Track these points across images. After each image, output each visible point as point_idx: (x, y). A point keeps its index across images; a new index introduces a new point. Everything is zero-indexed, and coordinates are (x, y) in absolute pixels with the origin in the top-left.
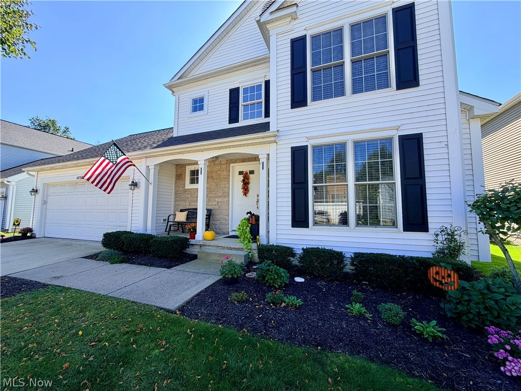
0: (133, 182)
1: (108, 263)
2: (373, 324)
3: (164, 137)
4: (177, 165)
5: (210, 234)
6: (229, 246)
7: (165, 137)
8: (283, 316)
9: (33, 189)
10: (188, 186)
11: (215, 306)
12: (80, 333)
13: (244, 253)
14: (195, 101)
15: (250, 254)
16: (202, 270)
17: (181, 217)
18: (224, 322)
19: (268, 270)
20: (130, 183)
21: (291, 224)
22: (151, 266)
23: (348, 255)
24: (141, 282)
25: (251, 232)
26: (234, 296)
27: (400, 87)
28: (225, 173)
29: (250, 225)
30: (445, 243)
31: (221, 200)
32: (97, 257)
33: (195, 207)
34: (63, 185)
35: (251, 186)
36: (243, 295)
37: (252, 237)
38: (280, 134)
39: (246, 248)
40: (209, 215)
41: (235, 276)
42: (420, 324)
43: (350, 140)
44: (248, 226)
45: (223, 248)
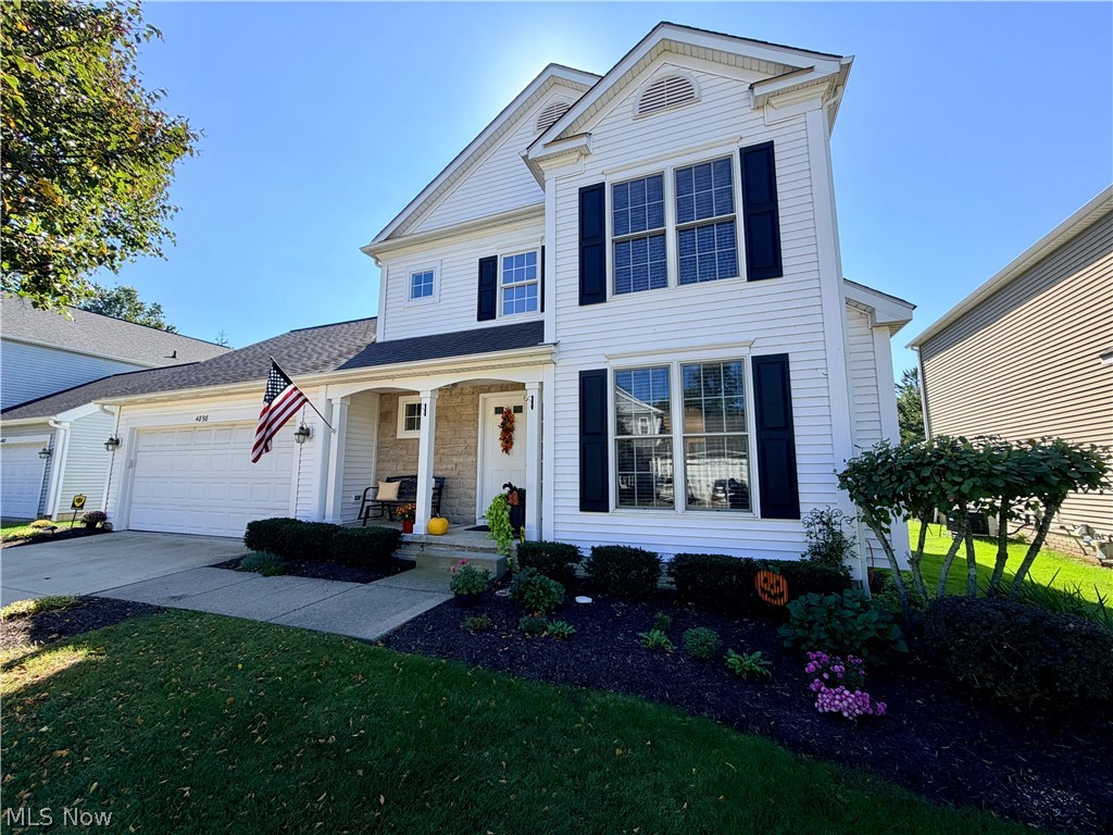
0: (302, 428)
1: (257, 574)
2: (673, 659)
3: (359, 343)
4: (382, 394)
5: (438, 524)
6: (472, 545)
7: (362, 342)
8: (541, 649)
9: (112, 439)
10: (403, 433)
11: (439, 635)
12: (240, 666)
13: (495, 557)
14: (417, 278)
15: (508, 559)
16: (423, 586)
17: (389, 492)
18: (451, 656)
19: (529, 582)
20: (297, 430)
21: (578, 505)
22: (333, 579)
23: (666, 559)
24: (321, 604)
25: (511, 520)
26: (469, 621)
27: (753, 276)
28: (470, 411)
29: (509, 507)
30: (820, 536)
31: (461, 460)
32: (237, 565)
33: (414, 474)
34: (167, 431)
35: (516, 435)
36: (483, 620)
37: (513, 529)
38: (561, 348)
39: (502, 549)
40: (440, 487)
41: (474, 592)
42: (738, 656)
43: (675, 362)
44: (505, 509)
45: (463, 548)
